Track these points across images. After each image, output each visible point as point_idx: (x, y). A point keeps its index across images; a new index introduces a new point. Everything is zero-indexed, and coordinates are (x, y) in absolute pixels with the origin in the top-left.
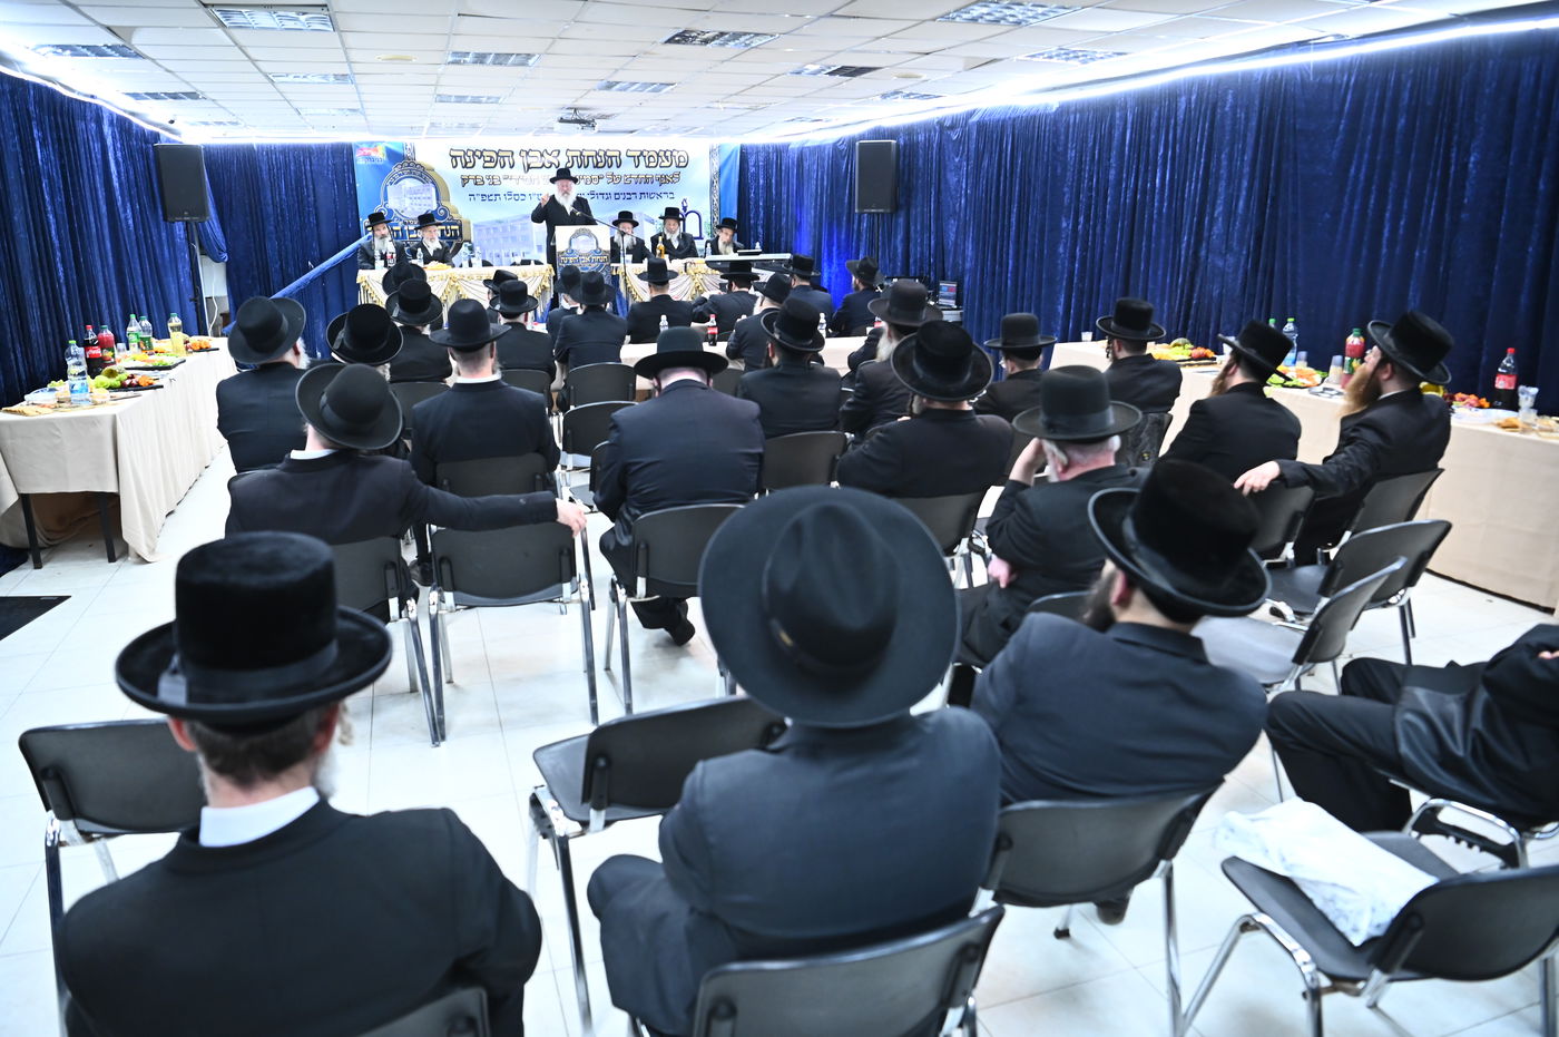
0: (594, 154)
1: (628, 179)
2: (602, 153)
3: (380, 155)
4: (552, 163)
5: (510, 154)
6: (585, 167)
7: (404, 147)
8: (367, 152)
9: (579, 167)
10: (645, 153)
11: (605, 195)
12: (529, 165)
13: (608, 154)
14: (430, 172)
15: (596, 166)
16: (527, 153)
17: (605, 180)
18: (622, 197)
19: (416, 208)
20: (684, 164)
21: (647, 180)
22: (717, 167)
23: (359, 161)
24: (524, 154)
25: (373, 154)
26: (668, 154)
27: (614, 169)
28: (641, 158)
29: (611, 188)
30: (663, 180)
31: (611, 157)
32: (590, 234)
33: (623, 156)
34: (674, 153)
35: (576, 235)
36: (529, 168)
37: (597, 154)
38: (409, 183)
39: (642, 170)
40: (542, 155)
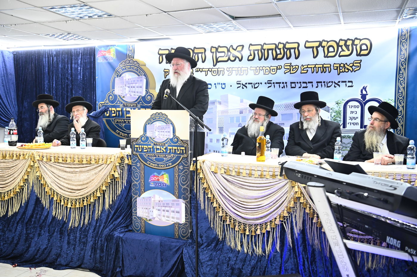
0: (273, 47)
1: (305, 69)
2: (281, 46)
3: (112, 55)
4: (236, 57)
5: (203, 51)
6: (265, 59)
7: (128, 48)
8: (104, 53)
9: (260, 60)
10: (324, 44)
11: (282, 85)
12: (217, 59)
13: (288, 46)
14: (142, 67)
15: (275, 58)
16: (217, 49)
17: (283, 70)
18: (299, 85)
19: (132, 94)
20: (366, 52)
21: (324, 69)
22: (405, 53)
23: (99, 60)
24: (214, 50)
25: (107, 55)
26: (349, 43)
27: (293, 61)
28: (321, 49)
29: (288, 78)
30: (342, 68)
31: (290, 49)
32: (167, 120)
33: (302, 48)
34: (357, 42)
35: (151, 120)
36: (217, 61)
37: (277, 47)
38: (128, 76)
39: (321, 59)
40: (228, 51)
